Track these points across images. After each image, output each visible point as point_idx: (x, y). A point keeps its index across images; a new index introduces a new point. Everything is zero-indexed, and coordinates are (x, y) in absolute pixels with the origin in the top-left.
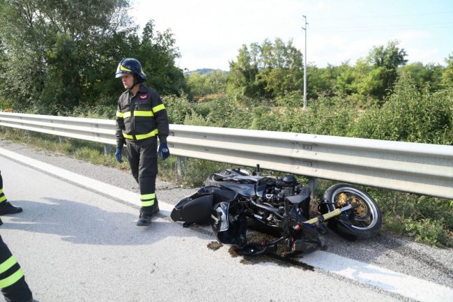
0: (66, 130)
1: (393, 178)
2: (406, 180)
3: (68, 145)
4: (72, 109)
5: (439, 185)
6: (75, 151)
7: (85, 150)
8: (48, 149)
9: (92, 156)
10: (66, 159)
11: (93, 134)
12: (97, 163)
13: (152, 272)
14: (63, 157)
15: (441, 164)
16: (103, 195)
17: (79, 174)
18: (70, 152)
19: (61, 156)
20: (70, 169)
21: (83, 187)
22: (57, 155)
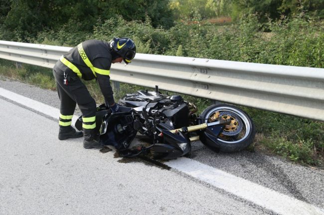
0: (21, 56)
1: (270, 100)
2: (280, 101)
3: (23, 71)
4: (36, 36)
5: (307, 106)
6: (28, 76)
7: (38, 76)
8: (4, 75)
9: (43, 81)
10: (18, 84)
11: (44, 59)
12: (46, 88)
13: (46, 164)
14: (17, 82)
15: (306, 86)
16: (38, 113)
17: (25, 96)
18: (24, 77)
19: (16, 80)
20: (19, 92)
21: (24, 107)
22: (11, 80)
